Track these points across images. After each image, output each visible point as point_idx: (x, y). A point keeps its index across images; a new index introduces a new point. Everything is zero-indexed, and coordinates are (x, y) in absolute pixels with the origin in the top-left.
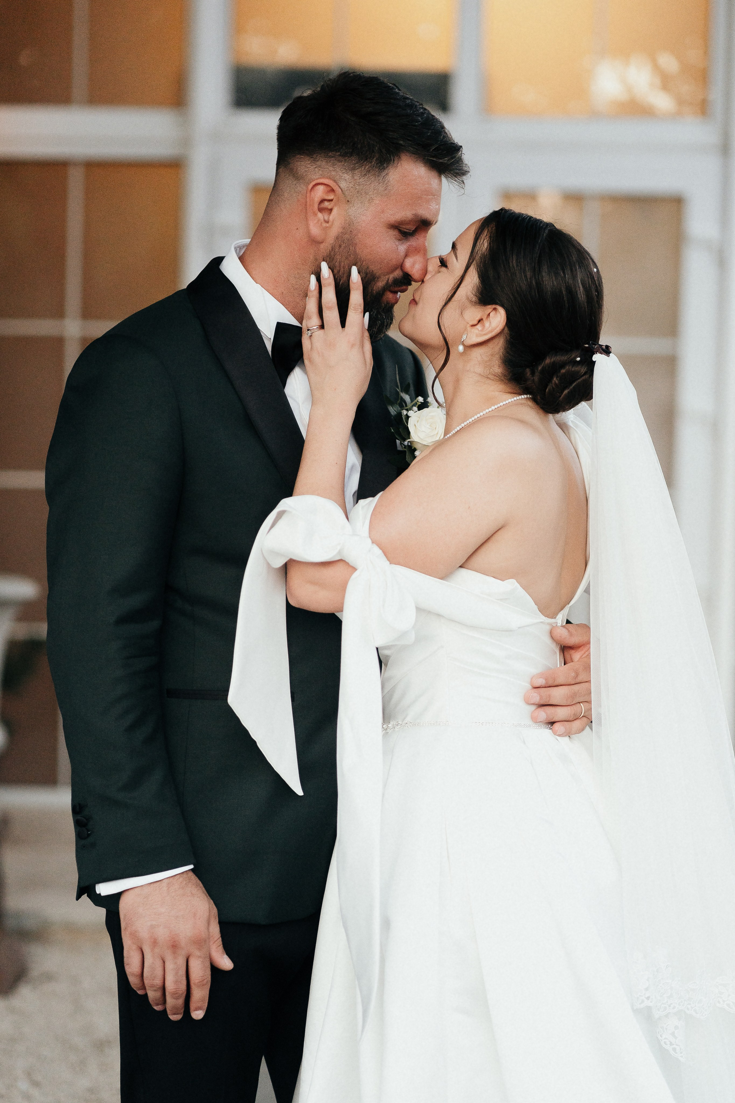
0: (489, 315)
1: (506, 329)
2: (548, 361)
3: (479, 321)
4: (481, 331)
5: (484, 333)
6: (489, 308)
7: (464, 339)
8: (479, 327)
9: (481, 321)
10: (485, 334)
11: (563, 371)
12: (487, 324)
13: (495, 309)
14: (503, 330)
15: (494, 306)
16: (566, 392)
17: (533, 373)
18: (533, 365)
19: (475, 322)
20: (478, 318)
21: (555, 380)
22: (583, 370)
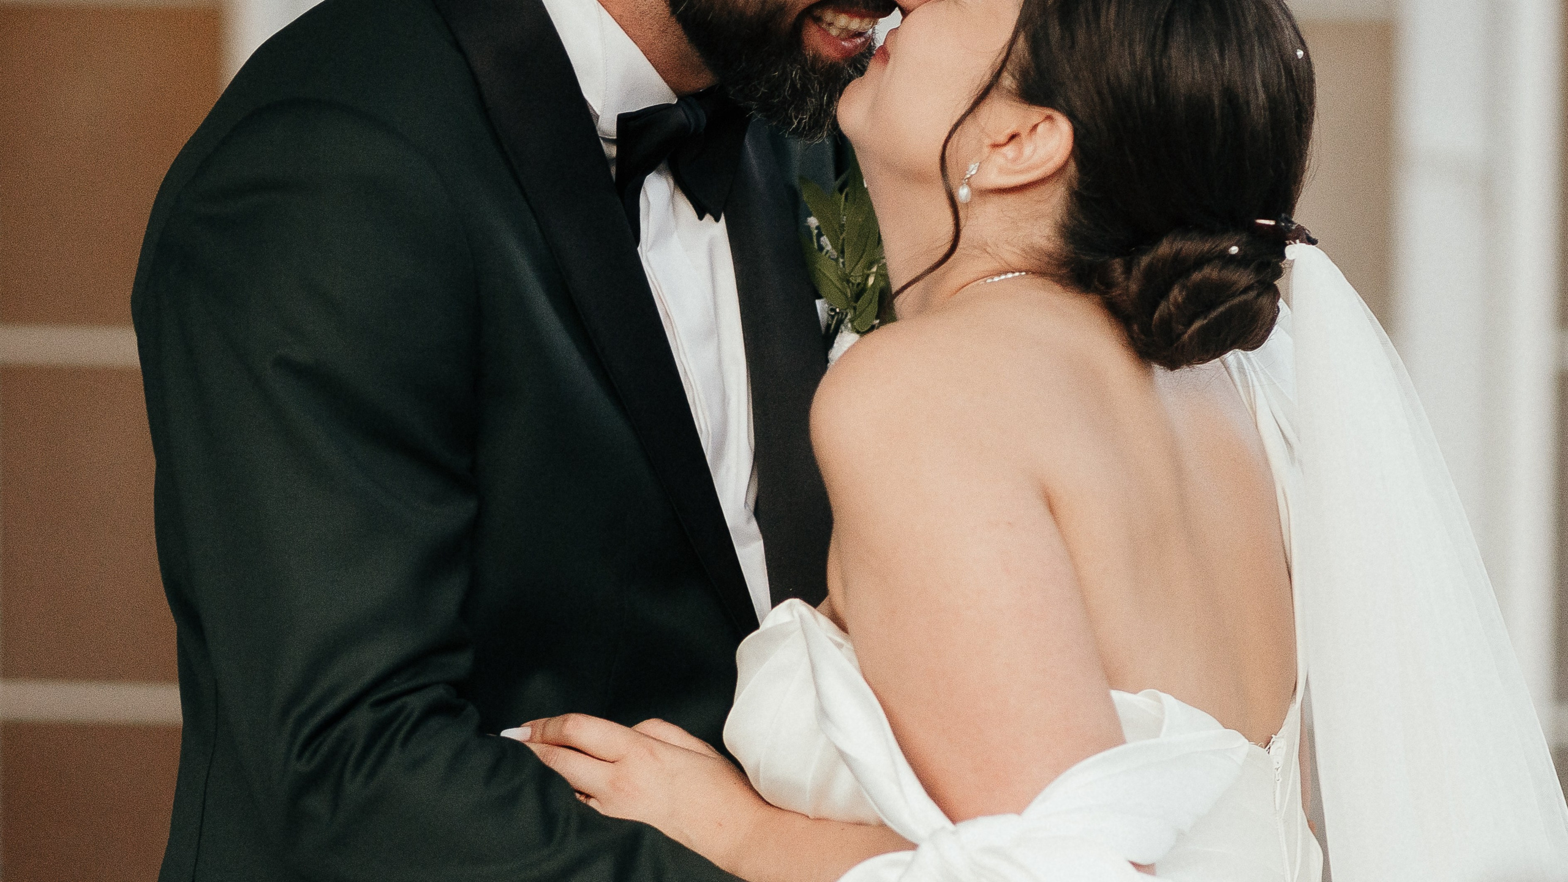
0: (1035, 127)
1: (1072, 168)
2: (1165, 248)
3: (1013, 137)
4: (1015, 160)
5: (1018, 168)
6: (1036, 114)
7: (973, 173)
8: (1009, 151)
9: (1017, 138)
10: (1021, 172)
11: (1197, 276)
12: (1028, 150)
13: (1049, 118)
14: (1061, 170)
15: (1048, 112)
16: (1197, 325)
17: (1128, 270)
18: (1129, 251)
19: (1002, 139)
20: (1009, 131)
21: (1176, 294)
22: (1243, 278)
